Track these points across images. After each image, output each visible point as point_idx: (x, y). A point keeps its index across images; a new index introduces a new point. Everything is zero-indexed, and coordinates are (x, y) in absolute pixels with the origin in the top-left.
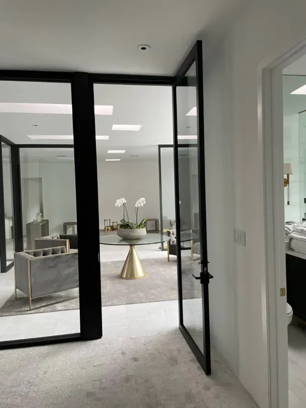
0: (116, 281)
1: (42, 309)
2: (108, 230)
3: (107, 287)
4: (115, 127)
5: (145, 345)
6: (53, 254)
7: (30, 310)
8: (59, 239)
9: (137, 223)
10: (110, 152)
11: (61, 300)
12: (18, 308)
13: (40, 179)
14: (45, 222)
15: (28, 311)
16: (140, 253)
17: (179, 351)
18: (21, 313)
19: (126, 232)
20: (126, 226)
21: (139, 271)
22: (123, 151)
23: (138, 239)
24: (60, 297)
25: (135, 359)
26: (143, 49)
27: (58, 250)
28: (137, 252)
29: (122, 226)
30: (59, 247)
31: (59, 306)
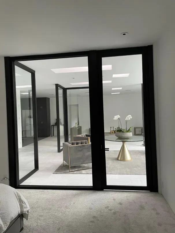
0: (115, 161)
1: (75, 172)
2: (112, 133)
3: (109, 164)
4: (114, 76)
5: (127, 197)
6: (81, 144)
7: (70, 172)
8: (86, 137)
9: (127, 129)
10: (113, 89)
11: (85, 168)
12: (64, 170)
13: (77, 105)
14: (80, 127)
15: (68, 172)
16: (129, 147)
17: (146, 203)
18: (65, 173)
19: (120, 134)
20: (120, 131)
21: (128, 157)
22: (121, 88)
23: (128, 138)
24: (84, 167)
25: (120, 204)
26: (124, 34)
27: (84, 142)
28: (127, 146)
29: (118, 131)
30: (84, 141)
31: (83, 171)
